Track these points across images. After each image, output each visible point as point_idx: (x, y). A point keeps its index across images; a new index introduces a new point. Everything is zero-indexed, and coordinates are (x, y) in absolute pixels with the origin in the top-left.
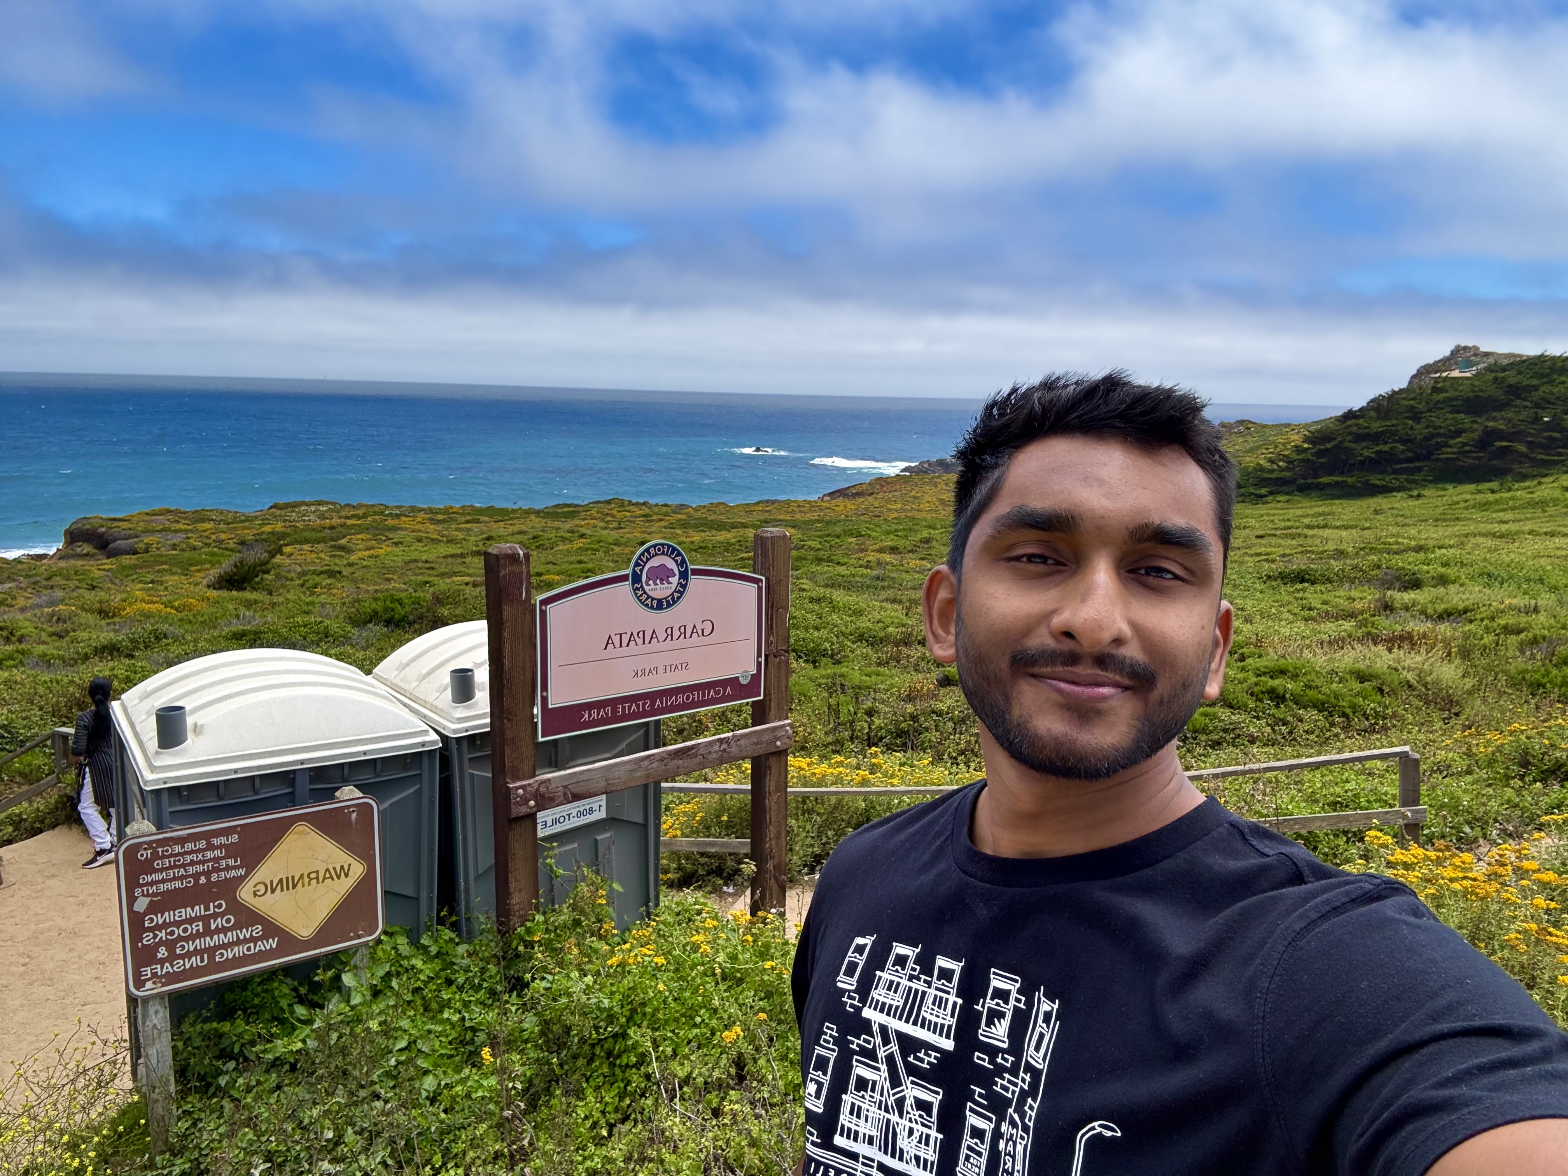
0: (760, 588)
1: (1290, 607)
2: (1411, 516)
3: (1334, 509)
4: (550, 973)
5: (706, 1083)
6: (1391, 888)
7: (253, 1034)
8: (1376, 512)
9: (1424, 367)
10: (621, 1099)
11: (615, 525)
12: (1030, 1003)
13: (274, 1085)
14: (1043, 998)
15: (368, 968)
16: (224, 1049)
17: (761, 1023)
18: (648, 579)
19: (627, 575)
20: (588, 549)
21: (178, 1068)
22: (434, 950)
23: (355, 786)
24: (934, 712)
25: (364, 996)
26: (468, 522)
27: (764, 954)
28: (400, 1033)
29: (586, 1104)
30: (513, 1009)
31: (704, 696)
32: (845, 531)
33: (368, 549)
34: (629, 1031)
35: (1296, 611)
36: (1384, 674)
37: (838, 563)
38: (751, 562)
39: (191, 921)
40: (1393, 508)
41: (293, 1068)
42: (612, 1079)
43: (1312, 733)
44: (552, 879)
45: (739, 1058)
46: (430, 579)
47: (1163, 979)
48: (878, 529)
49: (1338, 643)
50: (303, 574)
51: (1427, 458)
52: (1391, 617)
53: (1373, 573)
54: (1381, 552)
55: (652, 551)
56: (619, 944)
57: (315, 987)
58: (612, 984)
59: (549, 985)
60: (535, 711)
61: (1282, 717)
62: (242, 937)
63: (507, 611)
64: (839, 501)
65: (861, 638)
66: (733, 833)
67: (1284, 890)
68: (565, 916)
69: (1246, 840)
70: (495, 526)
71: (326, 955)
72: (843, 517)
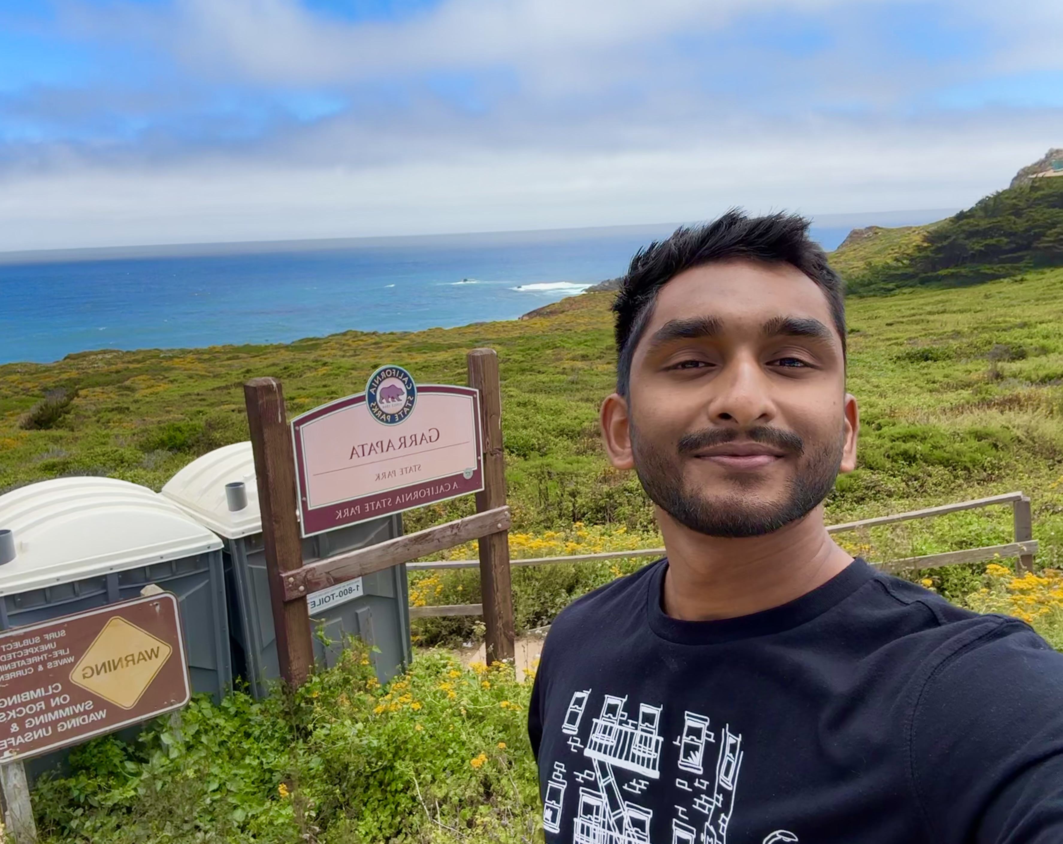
0: (475, 399)
1: (917, 382)
2: (1017, 298)
3: (951, 296)
4: (328, 723)
5: (460, 801)
6: (1012, 626)
7: (94, 787)
8: (986, 297)
9: (1023, 170)
10: (393, 817)
11: (351, 353)
12: (718, 738)
13: (115, 825)
14: (728, 734)
15: (181, 728)
16: (73, 800)
17: (501, 751)
18: (382, 398)
19: (364, 396)
20: (330, 375)
21: (37, 817)
22: (232, 710)
23: (156, 584)
24: (626, 490)
25: (180, 750)
26: (229, 359)
27: (500, 695)
28: (212, 777)
29: (366, 823)
30: (301, 752)
31: (435, 491)
32: (543, 345)
33: (149, 387)
34: (395, 764)
35: (923, 384)
36: (997, 432)
37: (539, 372)
38: (466, 376)
39: (34, 701)
40: (1000, 292)
41: (129, 810)
42: (385, 803)
43: (940, 485)
44: (323, 647)
45: (486, 779)
46: (201, 409)
47: (827, 714)
48: (571, 341)
49: (958, 409)
50: (98, 412)
51: (1028, 247)
52: (1002, 384)
53: (986, 348)
54: (991, 330)
55: (383, 374)
56: (382, 695)
57: (140, 746)
58: (379, 728)
59: (328, 732)
60: (297, 513)
61: (913, 474)
62: (77, 711)
63: (267, 434)
64: (537, 319)
65: (562, 433)
66: (468, 600)
67: (922, 632)
68: (336, 676)
69: (889, 593)
70: (253, 360)
71: (147, 721)
72: (540, 333)
